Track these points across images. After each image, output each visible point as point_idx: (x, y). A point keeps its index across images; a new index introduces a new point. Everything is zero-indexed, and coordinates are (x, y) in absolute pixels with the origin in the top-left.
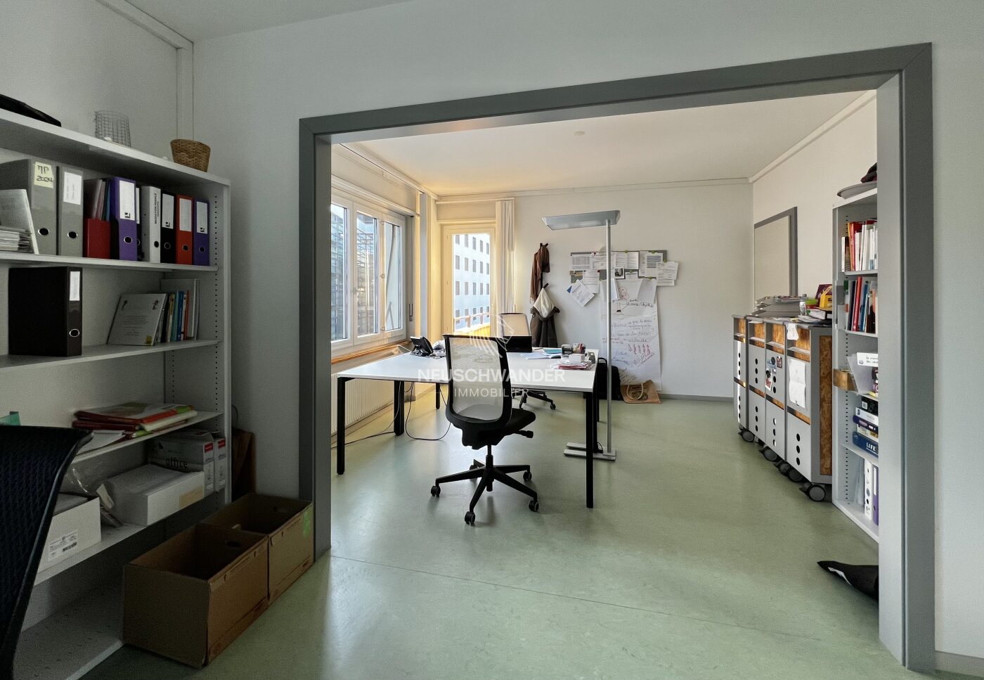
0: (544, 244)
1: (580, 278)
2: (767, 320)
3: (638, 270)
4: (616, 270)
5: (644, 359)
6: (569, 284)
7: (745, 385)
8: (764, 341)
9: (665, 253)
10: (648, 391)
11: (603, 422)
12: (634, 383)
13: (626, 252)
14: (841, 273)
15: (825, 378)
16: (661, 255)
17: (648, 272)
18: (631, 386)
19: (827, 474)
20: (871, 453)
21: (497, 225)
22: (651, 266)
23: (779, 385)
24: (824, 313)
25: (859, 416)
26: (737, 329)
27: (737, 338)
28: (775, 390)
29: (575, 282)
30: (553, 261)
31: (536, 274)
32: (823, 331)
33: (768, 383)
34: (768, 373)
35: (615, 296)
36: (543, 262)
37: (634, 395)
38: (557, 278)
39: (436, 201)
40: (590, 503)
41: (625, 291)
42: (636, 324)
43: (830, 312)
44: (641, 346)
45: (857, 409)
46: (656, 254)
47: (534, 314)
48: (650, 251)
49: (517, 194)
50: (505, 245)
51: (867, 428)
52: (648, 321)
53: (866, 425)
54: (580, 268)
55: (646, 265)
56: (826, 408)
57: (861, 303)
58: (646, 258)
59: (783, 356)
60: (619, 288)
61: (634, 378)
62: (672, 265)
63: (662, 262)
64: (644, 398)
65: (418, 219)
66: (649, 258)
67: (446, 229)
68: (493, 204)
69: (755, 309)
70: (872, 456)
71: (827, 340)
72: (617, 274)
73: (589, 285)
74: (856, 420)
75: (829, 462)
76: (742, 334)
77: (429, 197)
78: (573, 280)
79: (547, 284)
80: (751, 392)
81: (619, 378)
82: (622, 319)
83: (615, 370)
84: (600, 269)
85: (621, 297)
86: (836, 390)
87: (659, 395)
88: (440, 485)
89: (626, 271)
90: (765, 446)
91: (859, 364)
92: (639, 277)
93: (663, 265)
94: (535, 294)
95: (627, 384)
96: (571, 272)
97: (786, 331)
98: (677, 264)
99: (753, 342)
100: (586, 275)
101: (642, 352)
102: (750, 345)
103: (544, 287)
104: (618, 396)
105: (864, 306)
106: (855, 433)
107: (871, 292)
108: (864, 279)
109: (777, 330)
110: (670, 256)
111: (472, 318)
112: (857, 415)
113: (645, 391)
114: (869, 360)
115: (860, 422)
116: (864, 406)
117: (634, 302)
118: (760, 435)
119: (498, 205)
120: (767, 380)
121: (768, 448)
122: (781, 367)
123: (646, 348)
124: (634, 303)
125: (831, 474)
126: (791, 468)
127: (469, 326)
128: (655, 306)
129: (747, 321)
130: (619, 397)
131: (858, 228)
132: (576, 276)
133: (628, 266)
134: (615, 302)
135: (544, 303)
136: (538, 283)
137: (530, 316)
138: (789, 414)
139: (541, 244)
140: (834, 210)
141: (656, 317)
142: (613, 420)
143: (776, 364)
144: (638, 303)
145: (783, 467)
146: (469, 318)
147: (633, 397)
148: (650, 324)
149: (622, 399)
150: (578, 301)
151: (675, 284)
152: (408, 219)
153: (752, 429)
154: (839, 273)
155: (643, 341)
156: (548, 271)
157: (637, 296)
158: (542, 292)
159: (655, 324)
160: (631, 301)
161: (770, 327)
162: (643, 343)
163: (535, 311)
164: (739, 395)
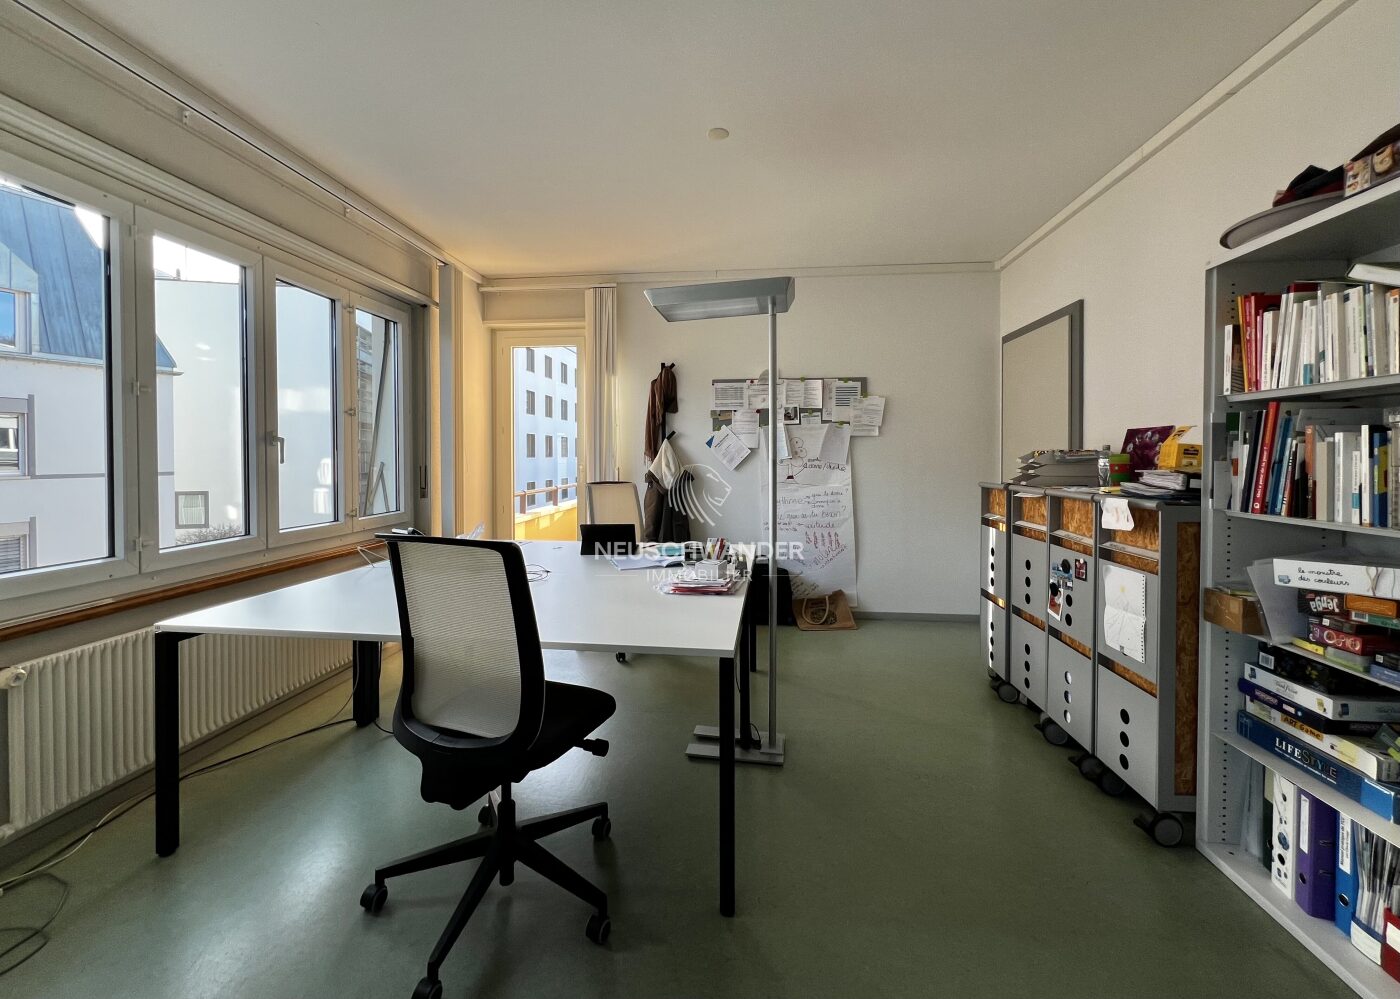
0: (668, 364)
1: (728, 422)
2: (1050, 492)
3: (820, 410)
4: (786, 409)
5: (830, 556)
6: (709, 433)
7: (1001, 602)
8: (1044, 528)
9: (864, 381)
10: (835, 608)
11: (762, 673)
12: (813, 595)
13: (803, 379)
14: (1221, 398)
15: (1185, 604)
16: (858, 384)
17: (836, 413)
18: (809, 600)
19: (1187, 794)
20: (1288, 761)
21: (588, 332)
22: (842, 402)
23: (1081, 611)
24: (1181, 478)
25: (1253, 680)
26: (986, 506)
27: (986, 522)
28: (1069, 620)
29: (719, 429)
30: (683, 393)
31: (654, 416)
32: (1183, 512)
33: (1054, 606)
34: (1054, 589)
35: (784, 452)
36: (665, 395)
37: (815, 616)
38: (691, 422)
39: (479, 285)
40: (728, 907)
41: (800, 444)
42: (818, 499)
43: (1197, 476)
44: (826, 535)
45: (1248, 668)
46: (851, 384)
47: (650, 483)
48: (840, 379)
49: (622, 279)
50: (600, 365)
51: (1279, 708)
52: (837, 493)
53: (1275, 701)
54: (726, 405)
55: (834, 402)
56: (1186, 666)
57: (1276, 456)
58: (834, 390)
59: (1090, 560)
60: (790, 439)
61: (815, 587)
62: (876, 401)
63: (859, 397)
64: (830, 621)
65: (435, 312)
66: (839, 390)
67: (501, 337)
68: (581, 294)
69: (1018, 473)
70: (1292, 768)
71: (1191, 530)
72: (787, 416)
73: (742, 435)
74: (1247, 688)
75: (1190, 768)
76: (998, 514)
77: (458, 273)
78: (717, 426)
79: (674, 433)
80: (1014, 617)
81: (790, 587)
82: (797, 490)
83: (783, 573)
84: (760, 407)
85: (794, 453)
86: (1207, 629)
87: (853, 613)
88: (388, 881)
89: (803, 410)
90: (1043, 717)
91: (1277, 582)
92: (823, 422)
93: (861, 402)
94: (652, 450)
95: (802, 597)
96: (713, 413)
97: (1100, 512)
98: (884, 399)
99: (1020, 531)
100: (738, 418)
101: (827, 544)
102: (1015, 537)
103: (669, 438)
104: (788, 618)
105: (1281, 461)
106: (1242, 713)
107: (1302, 434)
108: (1284, 407)
109: (1073, 510)
110: (871, 388)
111: (560, 492)
112: (1247, 677)
113: (832, 610)
114: (1305, 575)
115: (1258, 693)
116: (1267, 661)
117: (816, 463)
118: (1035, 695)
119: (589, 295)
120: (1052, 600)
121: (1050, 721)
122: (1085, 580)
123: (833, 538)
124: (813, 464)
125: (1194, 793)
126: (1106, 771)
127: (555, 504)
128: (848, 468)
129: (1009, 493)
130: (790, 619)
131: (1270, 303)
132: (721, 419)
133: (805, 403)
134: (784, 463)
135: (668, 466)
136: (658, 431)
137: (643, 488)
138: (1101, 669)
139: (663, 365)
140: (1209, 272)
141: (850, 487)
142: (780, 667)
143: (1072, 571)
144: (824, 463)
145: (1087, 765)
146: (556, 491)
147: (813, 619)
148: (839, 497)
149: (794, 623)
150: (725, 462)
151: (880, 432)
152: (416, 313)
153: (1017, 681)
154: (1217, 398)
155: (829, 525)
156: (675, 410)
157: (819, 450)
158: (665, 445)
159: (847, 499)
160: (809, 460)
161: (1057, 503)
162: (828, 530)
163: (651, 478)
164: (990, 620)
